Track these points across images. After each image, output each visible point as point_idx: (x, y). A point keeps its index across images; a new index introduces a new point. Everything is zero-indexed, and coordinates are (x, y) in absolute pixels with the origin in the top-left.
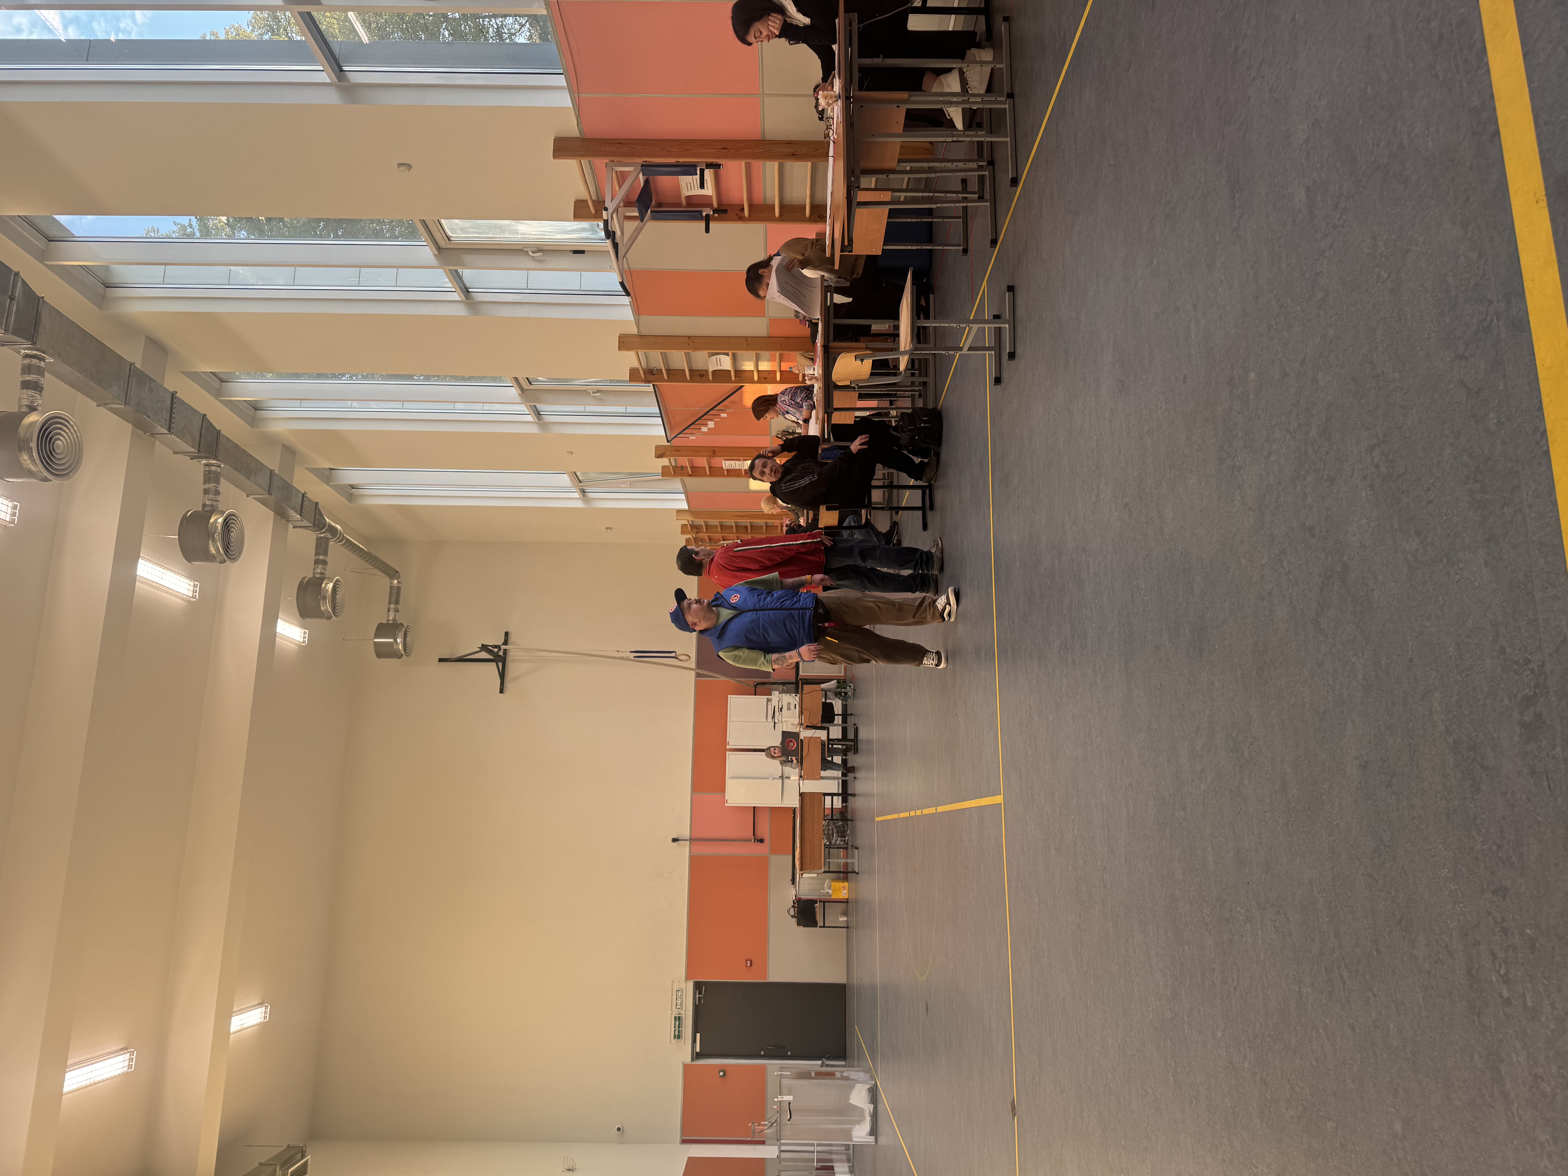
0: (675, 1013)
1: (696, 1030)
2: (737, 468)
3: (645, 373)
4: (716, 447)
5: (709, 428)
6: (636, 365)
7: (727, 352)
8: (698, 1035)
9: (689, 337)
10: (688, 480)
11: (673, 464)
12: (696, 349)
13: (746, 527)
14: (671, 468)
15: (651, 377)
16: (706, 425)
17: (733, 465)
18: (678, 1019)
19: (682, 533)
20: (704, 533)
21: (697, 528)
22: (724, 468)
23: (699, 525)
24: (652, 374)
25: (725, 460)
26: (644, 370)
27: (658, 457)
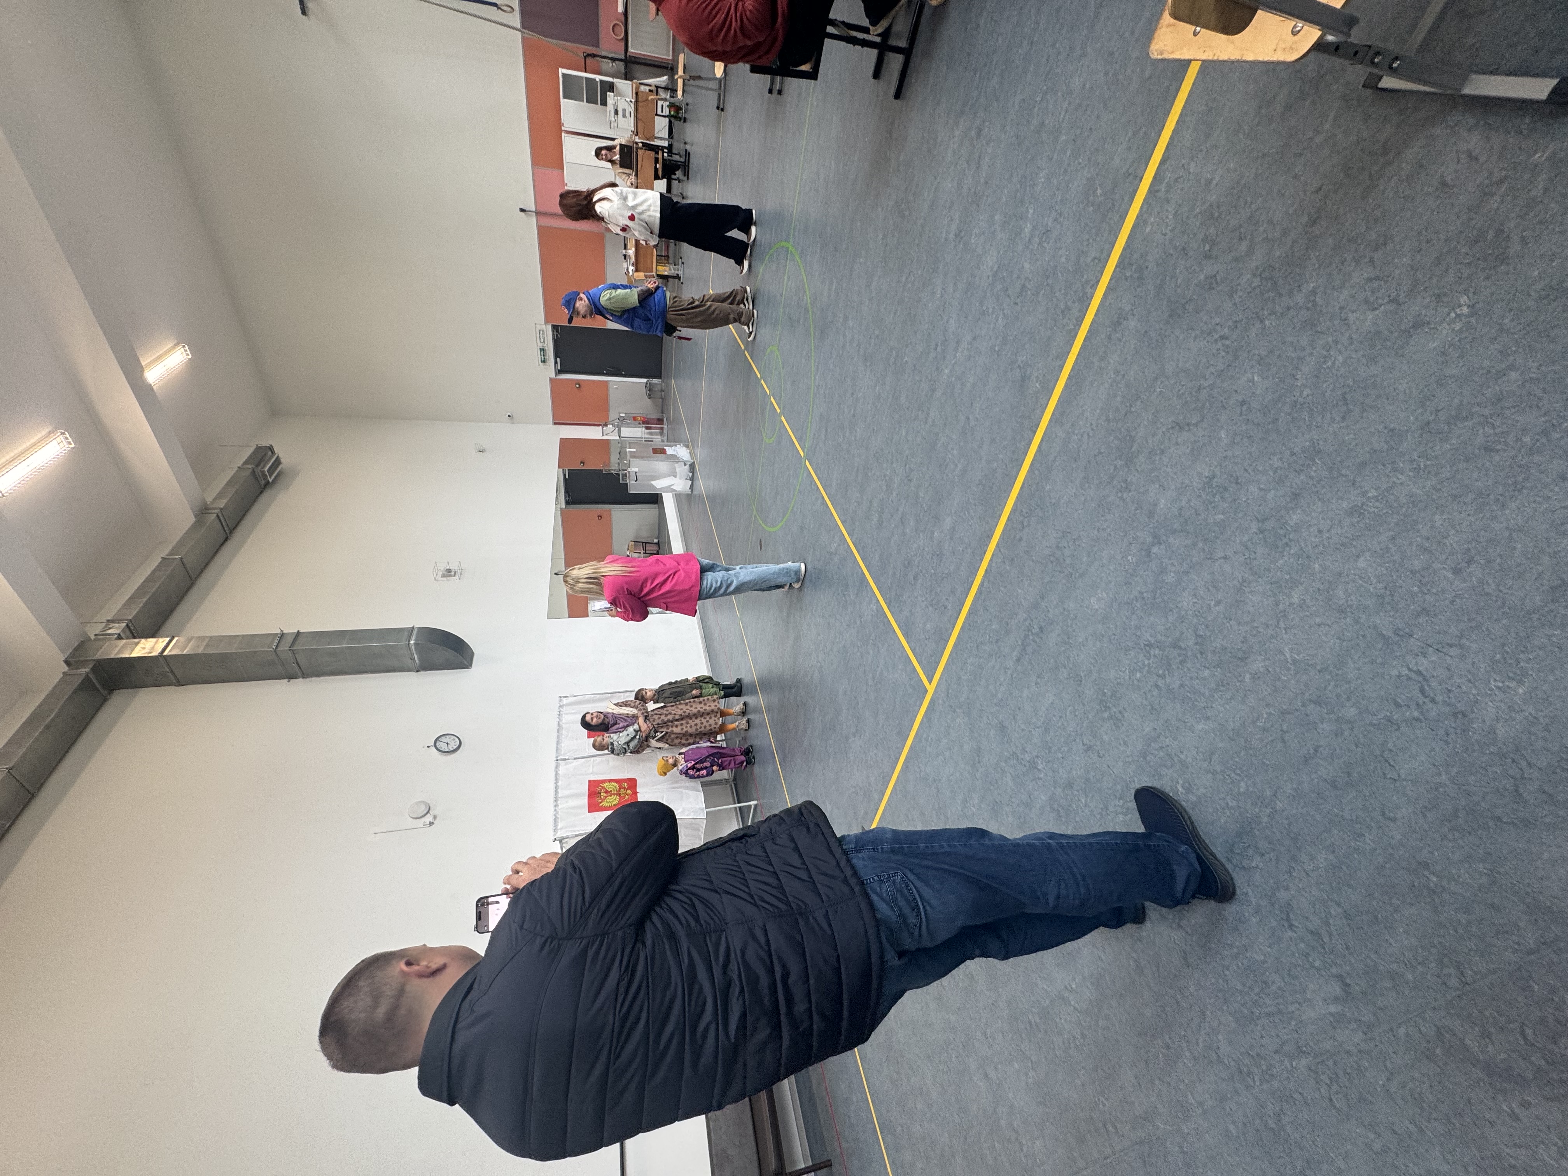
0: (540, 345)
1: (557, 355)
8: (558, 359)
18: (543, 350)
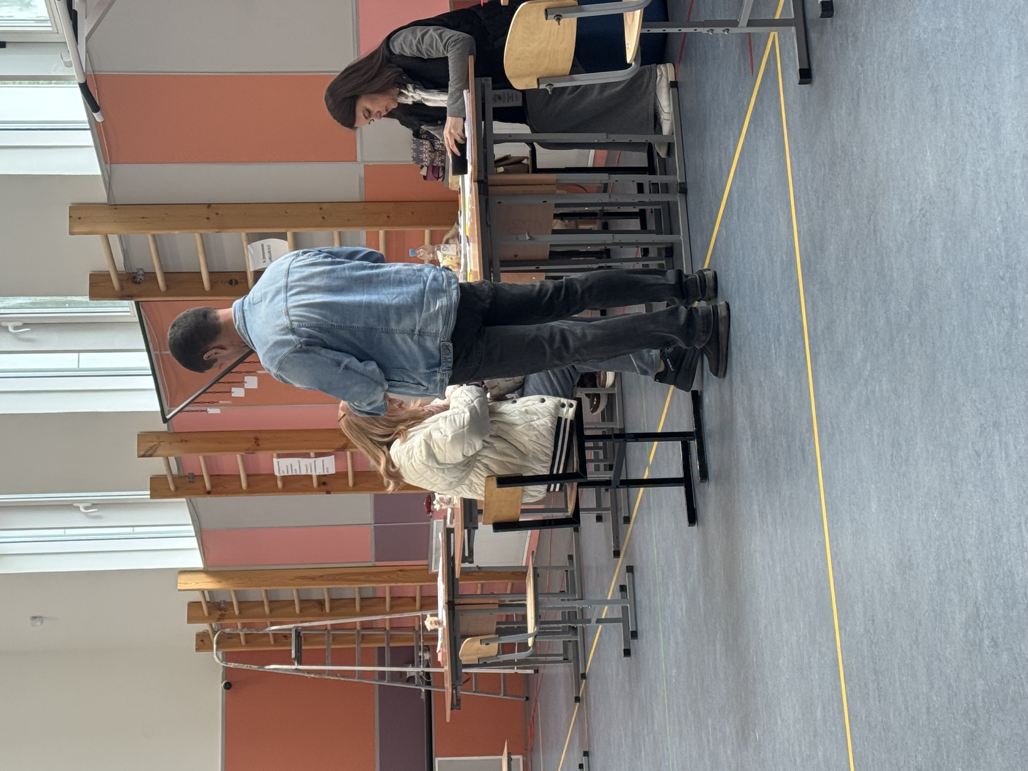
2: (304, 473)
3: (120, 281)
4: (260, 431)
5: (246, 390)
6: (104, 265)
7: (283, 230)
9: (209, 205)
10: (202, 501)
11: (175, 471)
12: (222, 227)
13: (321, 603)
14: (170, 479)
15: (134, 288)
16: (240, 384)
17: (296, 467)
19: (191, 619)
20: (235, 617)
21: (220, 609)
22: (277, 473)
23: (225, 602)
24: (136, 283)
25: (279, 456)
26: (119, 275)
27: (143, 456)
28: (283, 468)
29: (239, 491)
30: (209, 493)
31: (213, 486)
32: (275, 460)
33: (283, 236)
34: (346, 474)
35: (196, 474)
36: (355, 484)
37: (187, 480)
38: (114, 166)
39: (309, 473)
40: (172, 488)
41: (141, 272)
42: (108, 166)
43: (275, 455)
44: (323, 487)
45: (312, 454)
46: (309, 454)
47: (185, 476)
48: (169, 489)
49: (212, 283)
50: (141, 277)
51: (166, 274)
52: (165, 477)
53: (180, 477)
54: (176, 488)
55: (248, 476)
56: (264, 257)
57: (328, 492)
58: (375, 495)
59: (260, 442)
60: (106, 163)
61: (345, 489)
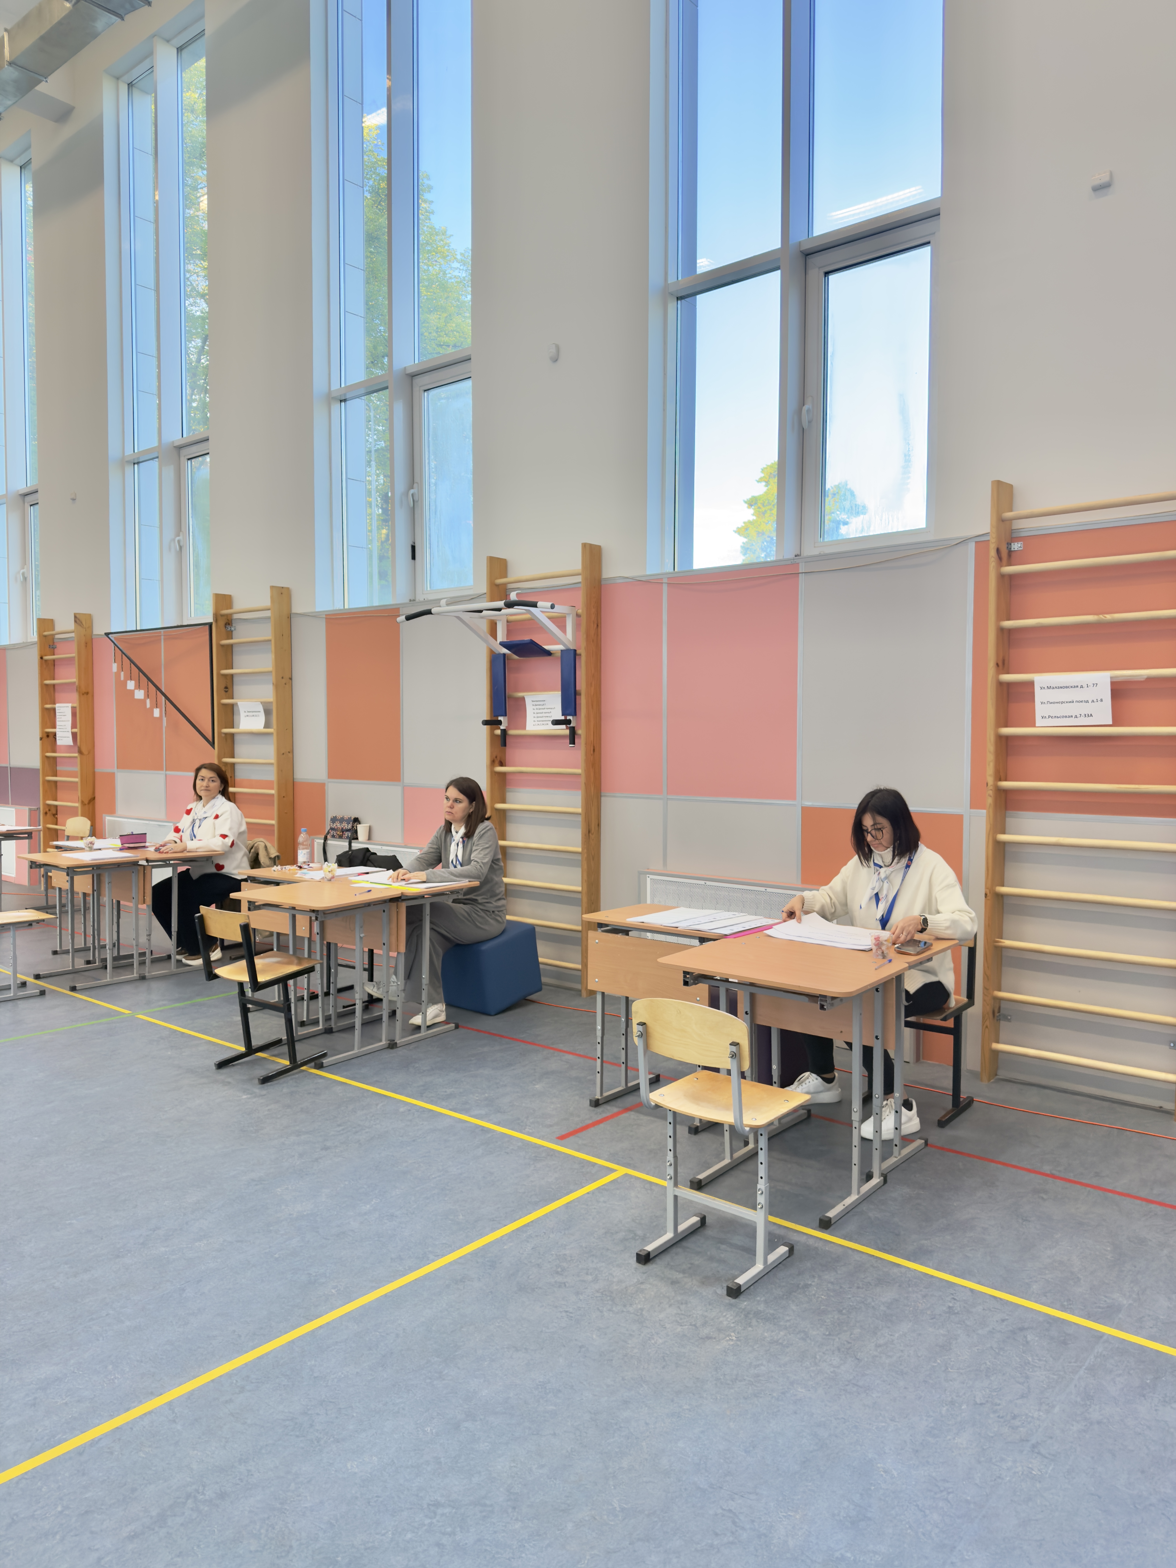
2: (58, 723)
3: (227, 615)
4: (93, 696)
5: (130, 690)
9: (291, 679)
10: (34, 653)
11: (59, 636)
12: (274, 686)
14: (52, 632)
15: (222, 623)
16: (137, 687)
22: (58, 705)
24: (226, 624)
25: (72, 707)
26: (230, 615)
27: (75, 617)
28: (62, 710)
29: (42, 677)
30: (42, 658)
31: (46, 661)
32: (70, 705)
33: (267, 725)
34: (54, 751)
35: (55, 650)
36: (48, 757)
37: (51, 644)
38: (324, 620)
39: (57, 727)
40: (46, 633)
41: (233, 629)
42: (324, 616)
43: (75, 705)
44: (45, 735)
45: (75, 730)
46: (76, 728)
47: (54, 643)
48: (44, 632)
49: (225, 676)
50: (229, 629)
51: (231, 646)
52: (54, 630)
53: (53, 639)
54: (45, 636)
55: (54, 685)
56: (248, 712)
57: (41, 739)
58: (39, 770)
59: (85, 695)
60: (326, 615)
61: (43, 750)
